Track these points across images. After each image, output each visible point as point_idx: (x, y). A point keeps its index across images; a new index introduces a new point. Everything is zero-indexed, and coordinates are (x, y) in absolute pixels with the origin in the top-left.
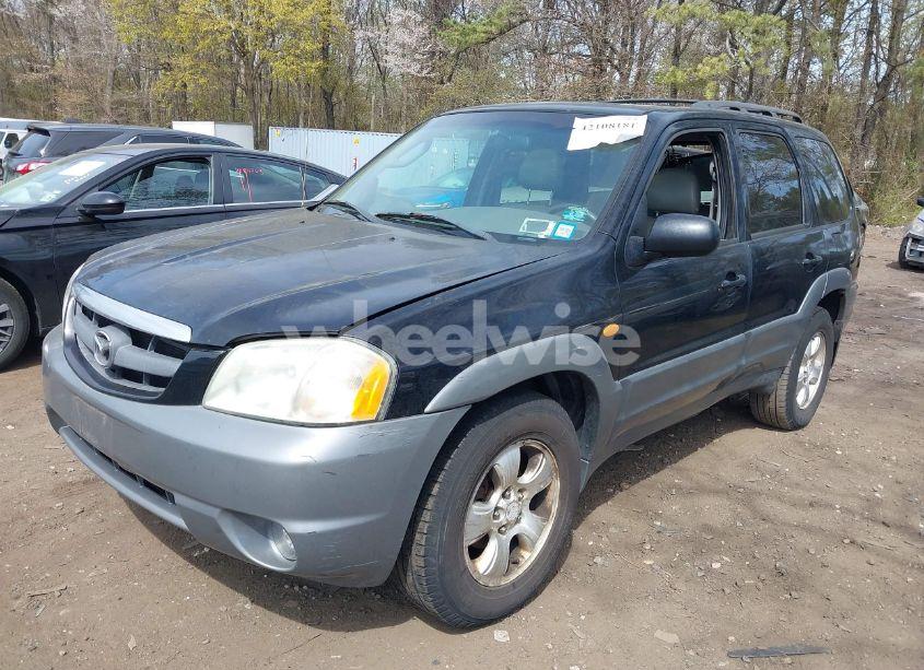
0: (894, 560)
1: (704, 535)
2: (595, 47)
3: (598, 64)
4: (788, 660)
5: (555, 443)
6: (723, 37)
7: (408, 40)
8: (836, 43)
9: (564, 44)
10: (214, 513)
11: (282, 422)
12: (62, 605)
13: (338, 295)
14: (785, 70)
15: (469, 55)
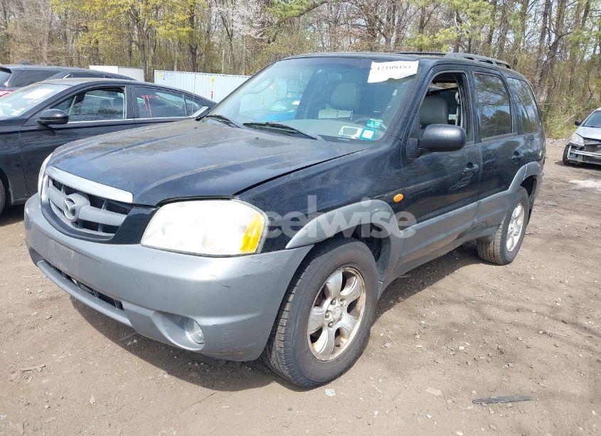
0: (571, 343)
1: (452, 329)
2: (369, 21)
3: (372, 31)
4: (510, 405)
5: (364, 270)
6: (451, 16)
7: (247, 13)
8: (523, 20)
9: (349, 18)
10: (150, 313)
11: (195, 254)
12: (44, 377)
13: (228, 174)
14: (490, 37)
15: (286, 23)
